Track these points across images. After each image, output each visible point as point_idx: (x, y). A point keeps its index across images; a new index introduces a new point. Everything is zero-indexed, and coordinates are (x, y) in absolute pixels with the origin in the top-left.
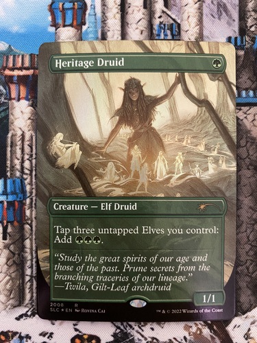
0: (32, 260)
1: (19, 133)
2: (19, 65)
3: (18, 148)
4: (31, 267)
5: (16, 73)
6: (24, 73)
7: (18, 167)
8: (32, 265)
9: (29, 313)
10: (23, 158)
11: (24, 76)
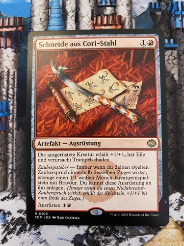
0: (13, 158)
1: (6, 70)
2: (6, 24)
3: (5, 80)
4: (12, 163)
5: (4, 30)
6: (10, 29)
7: (5, 93)
8: (13, 161)
9: (10, 196)
10: (8, 87)
11: (9, 32)
